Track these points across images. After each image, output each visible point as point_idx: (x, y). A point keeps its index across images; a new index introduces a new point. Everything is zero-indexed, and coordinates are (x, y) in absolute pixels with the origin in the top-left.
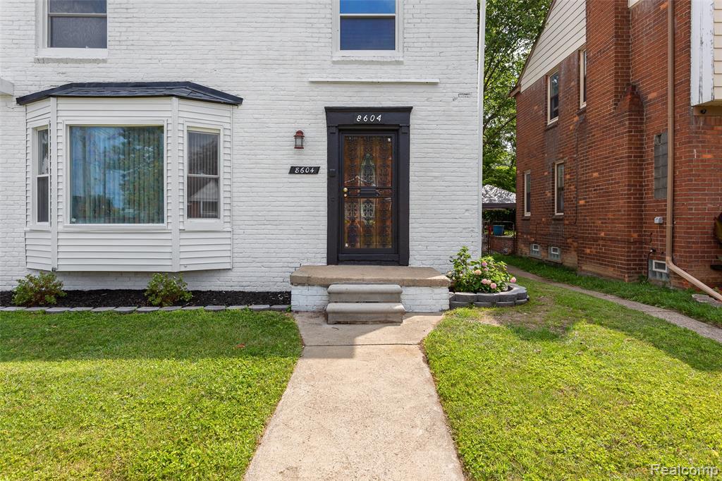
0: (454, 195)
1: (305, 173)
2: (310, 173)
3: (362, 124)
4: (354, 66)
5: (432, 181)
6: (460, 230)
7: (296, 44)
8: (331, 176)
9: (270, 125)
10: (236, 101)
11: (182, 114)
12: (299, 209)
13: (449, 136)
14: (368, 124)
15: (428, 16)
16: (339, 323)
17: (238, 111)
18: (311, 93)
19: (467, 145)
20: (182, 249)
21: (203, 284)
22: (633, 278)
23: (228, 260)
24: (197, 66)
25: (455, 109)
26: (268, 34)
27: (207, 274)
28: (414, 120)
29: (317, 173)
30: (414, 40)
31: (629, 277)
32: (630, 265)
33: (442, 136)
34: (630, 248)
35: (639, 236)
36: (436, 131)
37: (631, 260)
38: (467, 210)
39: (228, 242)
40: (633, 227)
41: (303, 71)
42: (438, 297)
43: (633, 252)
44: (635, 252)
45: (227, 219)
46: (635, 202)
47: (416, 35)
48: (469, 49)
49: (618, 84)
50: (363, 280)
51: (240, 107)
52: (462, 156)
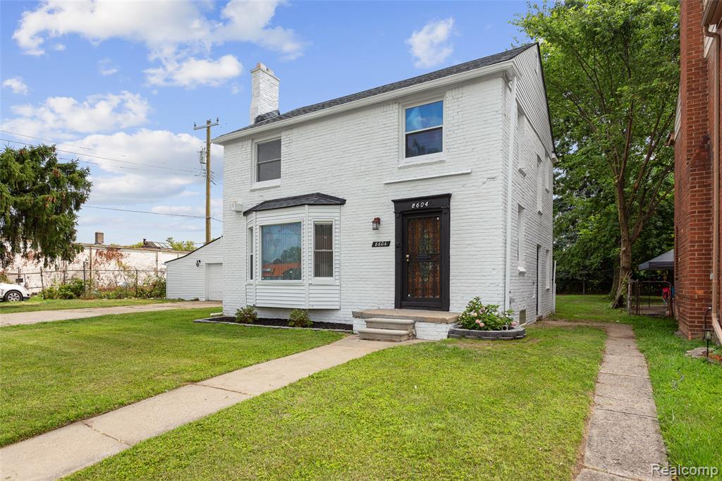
0: (484, 258)
1: (381, 246)
2: (384, 246)
3: (415, 209)
4: (412, 169)
5: (466, 247)
6: (488, 285)
7: (376, 159)
8: (397, 247)
9: (361, 215)
10: (342, 202)
11: (310, 214)
12: (378, 270)
13: (480, 213)
14: (420, 209)
15: (464, 123)
16: (365, 339)
17: (344, 208)
18: (385, 192)
19: (494, 218)
20: (311, 295)
21: (325, 318)
22: (697, 336)
23: (338, 303)
24: (323, 182)
25: (484, 191)
26: (359, 156)
27: (327, 312)
28: (453, 204)
29: (389, 246)
30: (454, 143)
31: (692, 334)
32: (694, 322)
33: (474, 213)
34: (694, 305)
35: (705, 292)
36: (470, 210)
37: (696, 318)
38: (494, 269)
39: (338, 292)
40: (698, 284)
41: (380, 177)
42: (440, 330)
43: (696, 309)
44: (701, 309)
45: (337, 277)
46: (701, 259)
47: (454, 139)
48: (496, 142)
49: (692, 138)
50: (393, 316)
51: (345, 205)
52: (488, 227)
